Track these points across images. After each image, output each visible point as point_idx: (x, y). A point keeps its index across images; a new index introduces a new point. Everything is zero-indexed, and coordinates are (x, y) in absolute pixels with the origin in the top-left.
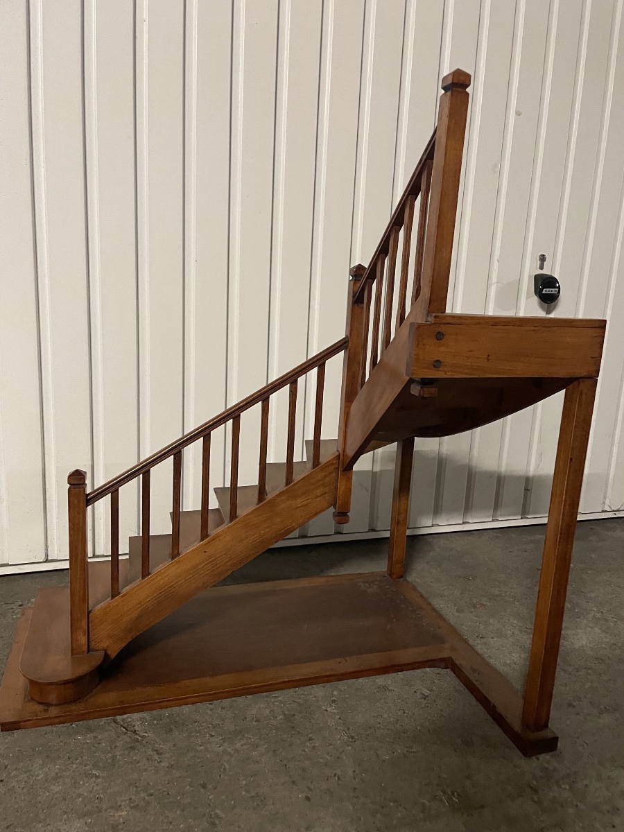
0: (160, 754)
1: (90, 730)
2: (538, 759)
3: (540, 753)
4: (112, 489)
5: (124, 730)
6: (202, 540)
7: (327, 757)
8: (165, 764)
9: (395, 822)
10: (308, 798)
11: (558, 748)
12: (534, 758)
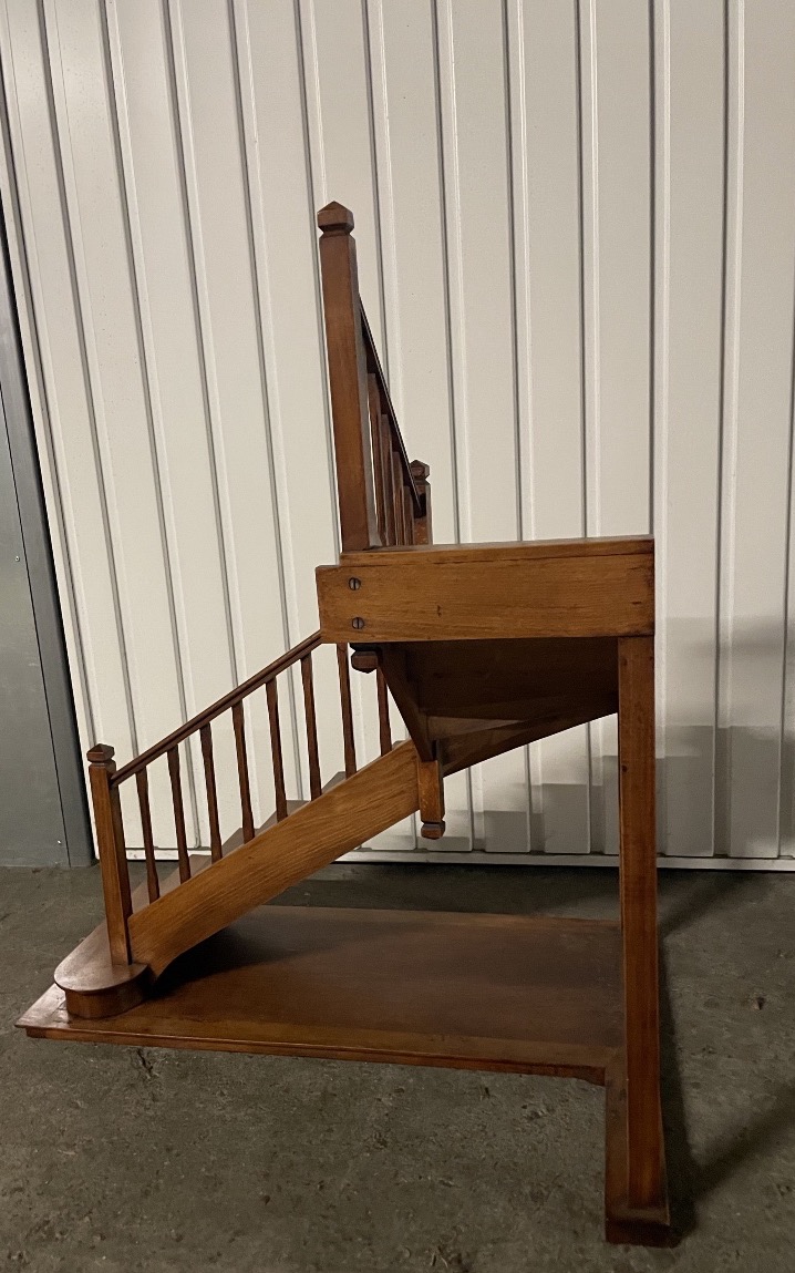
0: (154, 1100)
1: (107, 1055)
2: (627, 1250)
3: (635, 1244)
4: (138, 767)
5: (141, 1063)
6: (246, 842)
7: (331, 1157)
8: (151, 1113)
9: (344, 1262)
10: (267, 1199)
11: (680, 1247)
12: (621, 1247)
